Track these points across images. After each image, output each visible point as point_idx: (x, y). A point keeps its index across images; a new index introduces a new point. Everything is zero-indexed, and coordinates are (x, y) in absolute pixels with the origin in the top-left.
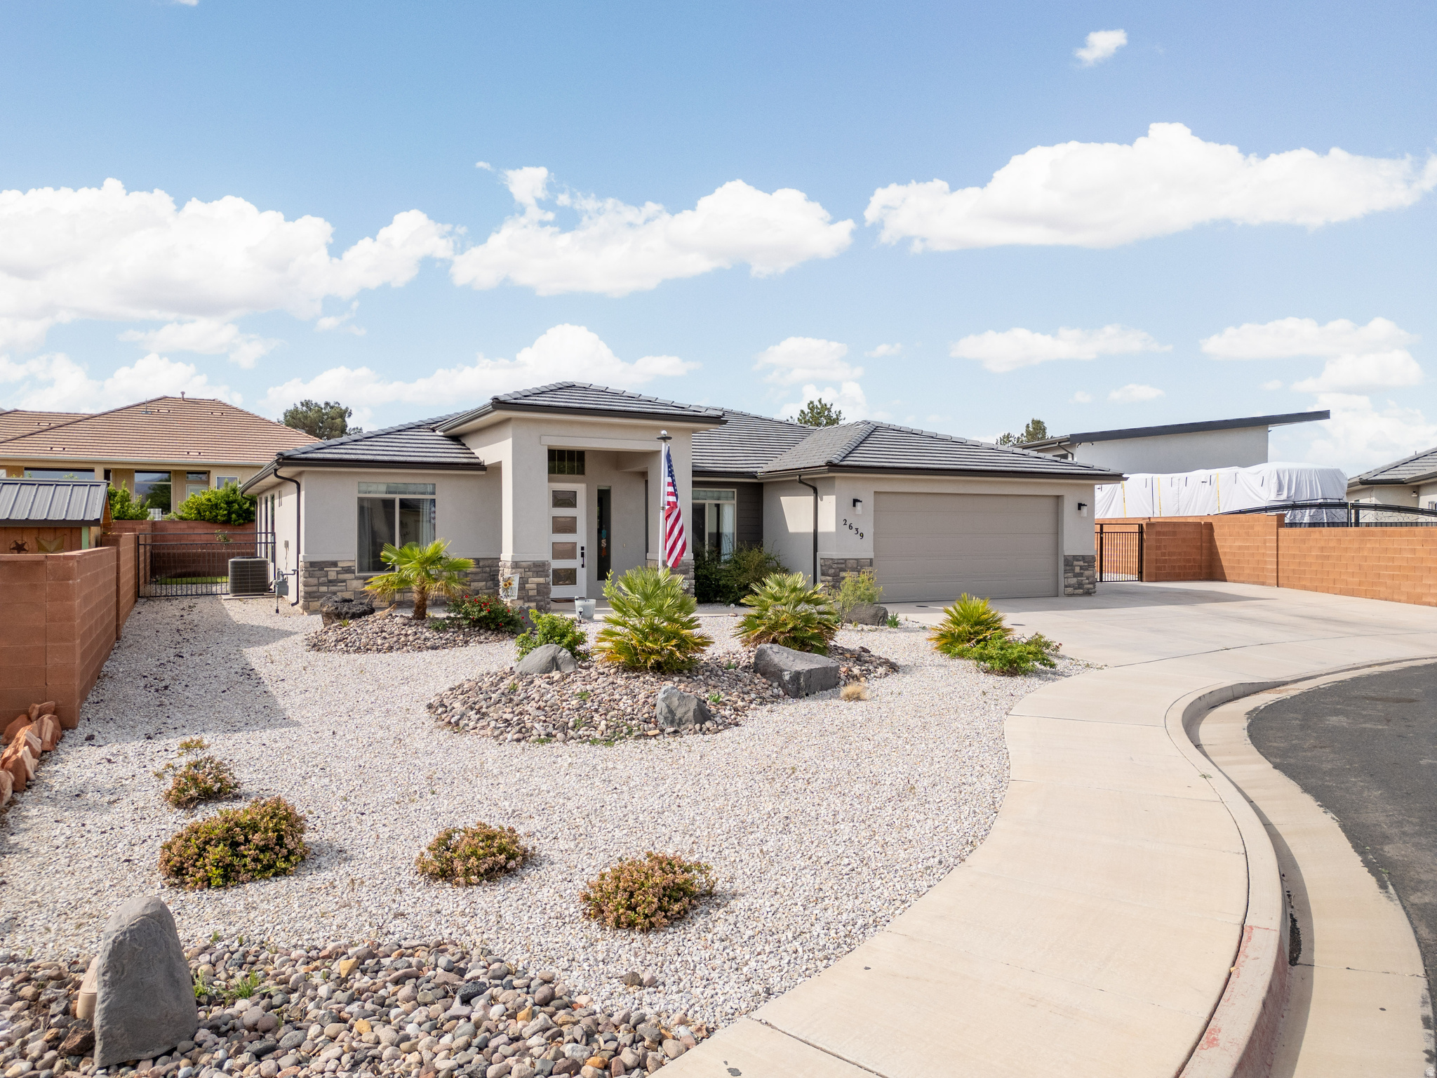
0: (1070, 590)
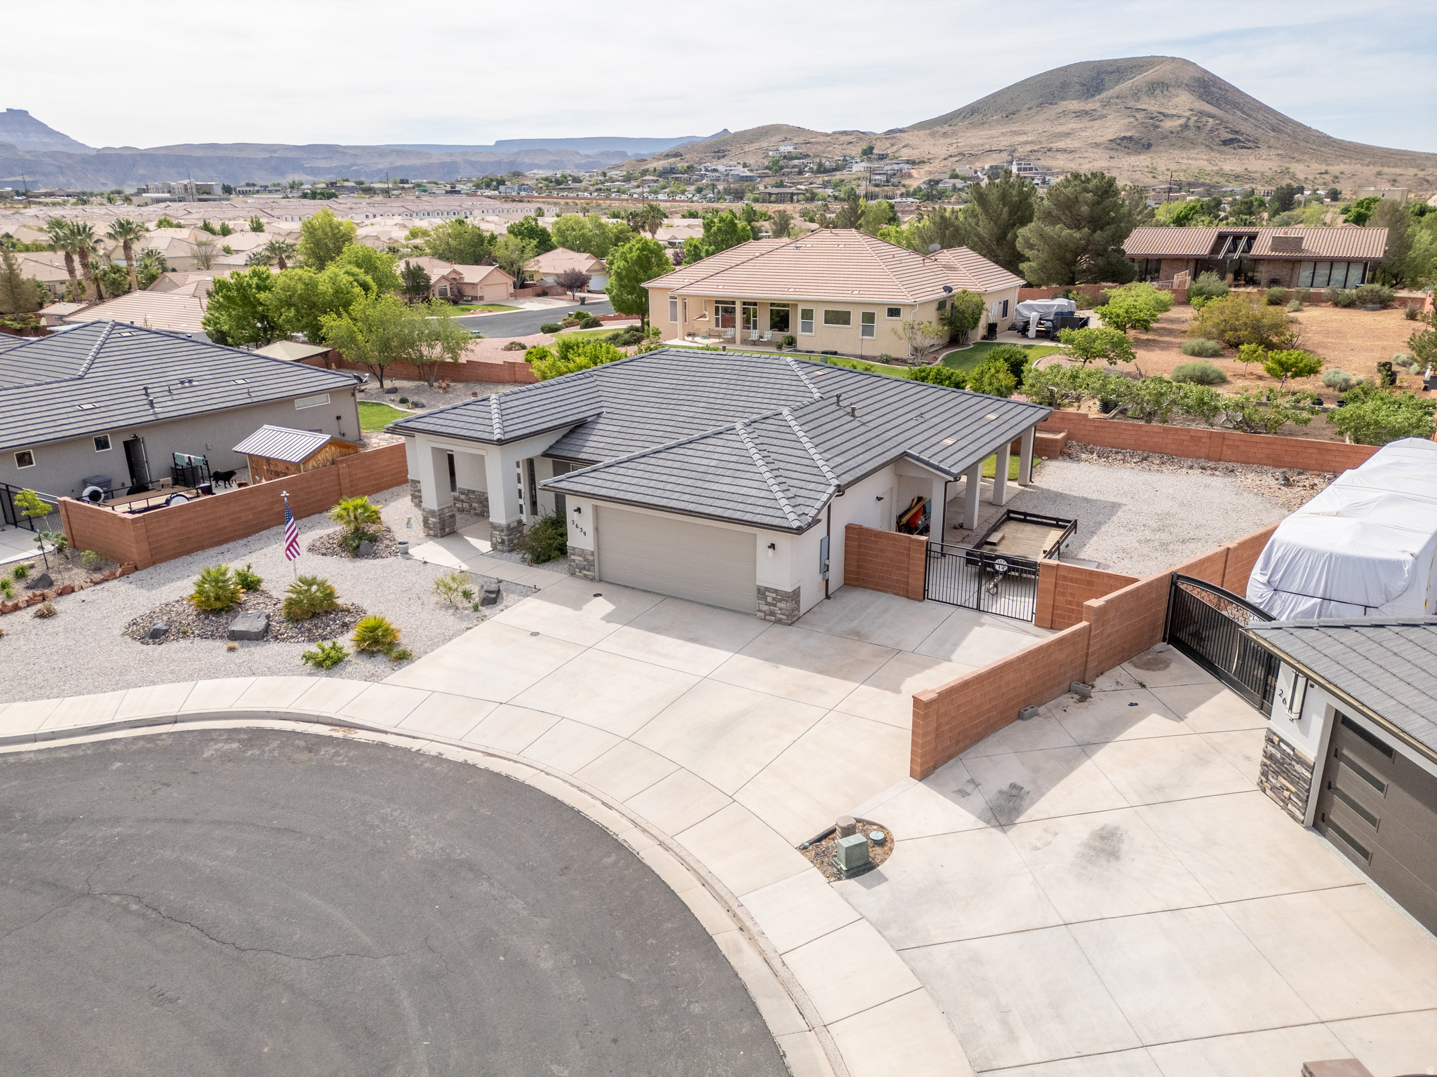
0: (762, 614)
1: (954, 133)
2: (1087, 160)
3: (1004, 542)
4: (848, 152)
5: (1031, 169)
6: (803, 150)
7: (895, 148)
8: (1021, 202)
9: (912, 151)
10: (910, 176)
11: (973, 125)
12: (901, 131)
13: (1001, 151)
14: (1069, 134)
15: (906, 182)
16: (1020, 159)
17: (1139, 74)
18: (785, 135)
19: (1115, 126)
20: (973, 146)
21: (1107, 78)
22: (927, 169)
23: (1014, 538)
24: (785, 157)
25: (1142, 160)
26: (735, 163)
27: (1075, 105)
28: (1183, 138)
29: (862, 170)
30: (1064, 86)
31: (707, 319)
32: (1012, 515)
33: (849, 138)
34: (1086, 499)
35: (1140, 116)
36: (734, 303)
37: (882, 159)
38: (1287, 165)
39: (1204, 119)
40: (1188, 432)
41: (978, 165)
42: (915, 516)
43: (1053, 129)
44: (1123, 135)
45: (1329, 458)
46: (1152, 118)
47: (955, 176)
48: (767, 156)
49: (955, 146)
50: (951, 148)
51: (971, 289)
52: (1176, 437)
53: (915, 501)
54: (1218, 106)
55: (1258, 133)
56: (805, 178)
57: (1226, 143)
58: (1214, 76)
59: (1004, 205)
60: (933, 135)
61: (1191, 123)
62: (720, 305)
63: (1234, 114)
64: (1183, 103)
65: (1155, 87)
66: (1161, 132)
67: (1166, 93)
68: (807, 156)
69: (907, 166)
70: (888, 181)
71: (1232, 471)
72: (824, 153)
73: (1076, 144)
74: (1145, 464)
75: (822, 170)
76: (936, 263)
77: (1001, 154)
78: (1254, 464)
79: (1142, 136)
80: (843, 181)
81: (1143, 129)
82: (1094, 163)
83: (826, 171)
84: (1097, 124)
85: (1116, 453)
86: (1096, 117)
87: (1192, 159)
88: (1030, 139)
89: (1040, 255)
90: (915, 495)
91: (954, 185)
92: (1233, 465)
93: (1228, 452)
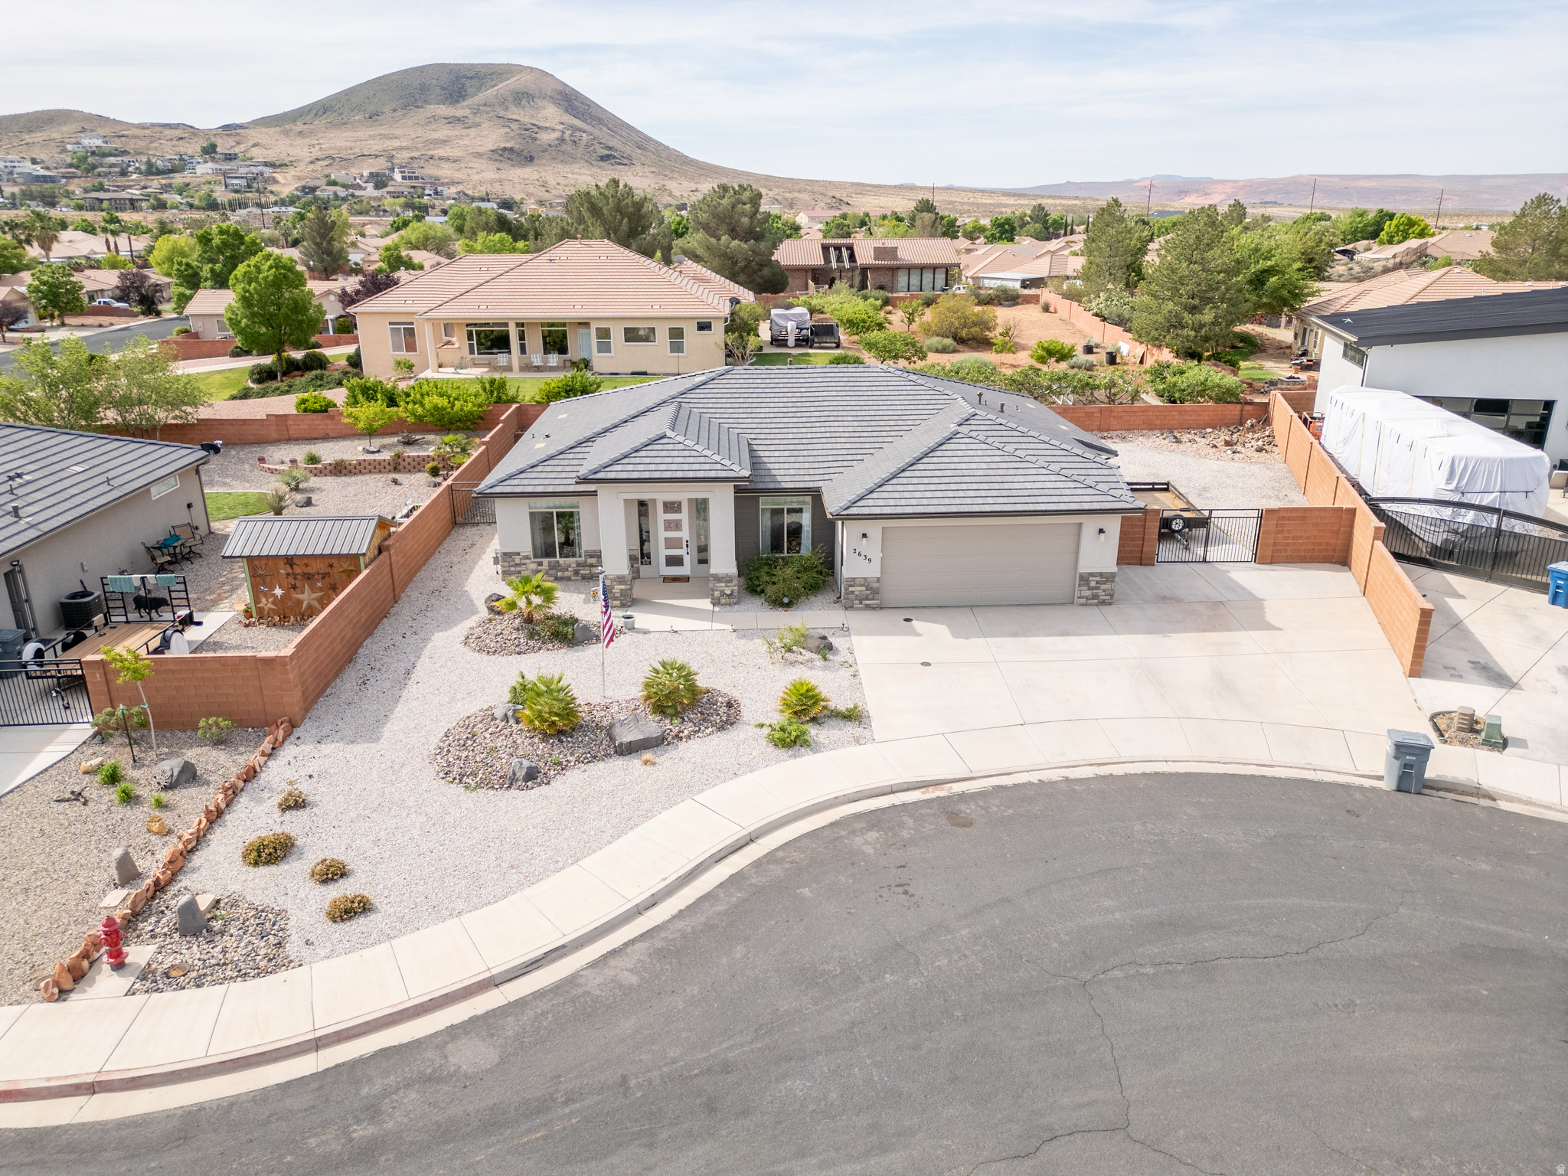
0: (1083, 601)
1: (312, 133)
2: (475, 171)
4: (182, 150)
5: (417, 178)
6: (116, 144)
7: (242, 147)
9: (265, 152)
10: (275, 181)
11: (332, 125)
12: (241, 127)
13: (377, 156)
14: (445, 141)
15: (274, 188)
16: (401, 167)
17: (501, 82)
18: (82, 124)
19: (492, 137)
20: (340, 149)
21: (468, 84)
22: (293, 173)
24: (93, 153)
25: (528, 173)
26: (17, 158)
27: (444, 110)
28: (562, 150)
29: (210, 172)
30: (424, 88)
31: (457, 346)
33: (177, 133)
35: (514, 126)
36: (506, 325)
37: (230, 159)
38: (663, 183)
39: (578, 134)
41: (354, 171)
43: (427, 135)
44: (503, 145)
46: (527, 130)
47: (334, 183)
48: (65, 150)
49: (317, 147)
50: (313, 150)
55: (628, 150)
56: (133, 180)
57: (603, 158)
60: (286, 133)
61: (567, 136)
62: (474, 329)
64: (551, 116)
65: (521, 97)
66: (540, 146)
67: (532, 103)
68: (125, 153)
69: (270, 170)
70: (249, 186)
72: (148, 149)
73: (455, 153)
75: (152, 170)
77: (378, 160)
79: (522, 147)
80: (188, 185)
81: (522, 141)
82: (483, 174)
83: (160, 172)
84: (473, 132)
86: (470, 124)
87: (577, 174)
88: (404, 144)
91: (335, 194)
92: (1120, 432)
93: (1114, 423)
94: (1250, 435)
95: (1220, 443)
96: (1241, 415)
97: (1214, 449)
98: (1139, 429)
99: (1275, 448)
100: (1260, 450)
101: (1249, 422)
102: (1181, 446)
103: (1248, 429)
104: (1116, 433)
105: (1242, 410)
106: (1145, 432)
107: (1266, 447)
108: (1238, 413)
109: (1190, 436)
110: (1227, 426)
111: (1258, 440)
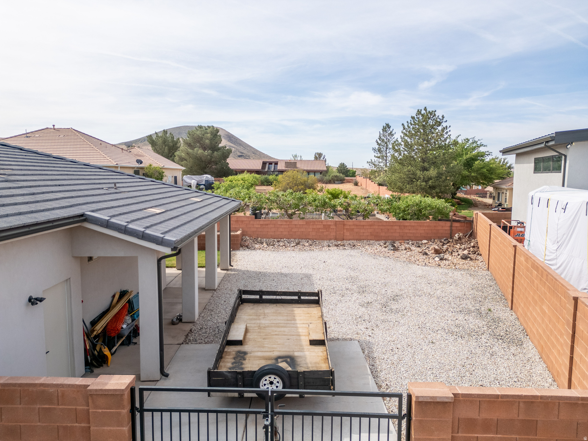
3: (249, 336)
8: (173, 146)
23: (260, 327)
32: (244, 296)
34: (282, 274)
40: (322, 223)
42: (118, 318)
45: (407, 231)
51: (154, 165)
52: (315, 227)
53: (117, 297)
54: (235, 144)
55: (249, 154)
57: (239, 156)
58: (232, 134)
59: (166, 146)
63: (240, 147)
71: (354, 246)
74: (299, 247)
76: (130, 153)
78: (364, 240)
85: (278, 242)
89: (188, 164)
90: (117, 290)
92: (353, 241)
93: (347, 234)
94: (458, 246)
95: (430, 252)
96: (451, 230)
97: (425, 257)
98: (368, 240)
99: (479, 257)
100: (465, 258)
101: (456, 235)
102: (397, 254)
103: (456, 241)
104: (348, 242)
105: (451, 226)
106: (371, 242)
107: (471, 256)
108: (448, 228)
109: (407, 246)
110: (440, 238)
111: (465, 249)
